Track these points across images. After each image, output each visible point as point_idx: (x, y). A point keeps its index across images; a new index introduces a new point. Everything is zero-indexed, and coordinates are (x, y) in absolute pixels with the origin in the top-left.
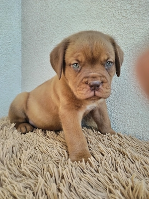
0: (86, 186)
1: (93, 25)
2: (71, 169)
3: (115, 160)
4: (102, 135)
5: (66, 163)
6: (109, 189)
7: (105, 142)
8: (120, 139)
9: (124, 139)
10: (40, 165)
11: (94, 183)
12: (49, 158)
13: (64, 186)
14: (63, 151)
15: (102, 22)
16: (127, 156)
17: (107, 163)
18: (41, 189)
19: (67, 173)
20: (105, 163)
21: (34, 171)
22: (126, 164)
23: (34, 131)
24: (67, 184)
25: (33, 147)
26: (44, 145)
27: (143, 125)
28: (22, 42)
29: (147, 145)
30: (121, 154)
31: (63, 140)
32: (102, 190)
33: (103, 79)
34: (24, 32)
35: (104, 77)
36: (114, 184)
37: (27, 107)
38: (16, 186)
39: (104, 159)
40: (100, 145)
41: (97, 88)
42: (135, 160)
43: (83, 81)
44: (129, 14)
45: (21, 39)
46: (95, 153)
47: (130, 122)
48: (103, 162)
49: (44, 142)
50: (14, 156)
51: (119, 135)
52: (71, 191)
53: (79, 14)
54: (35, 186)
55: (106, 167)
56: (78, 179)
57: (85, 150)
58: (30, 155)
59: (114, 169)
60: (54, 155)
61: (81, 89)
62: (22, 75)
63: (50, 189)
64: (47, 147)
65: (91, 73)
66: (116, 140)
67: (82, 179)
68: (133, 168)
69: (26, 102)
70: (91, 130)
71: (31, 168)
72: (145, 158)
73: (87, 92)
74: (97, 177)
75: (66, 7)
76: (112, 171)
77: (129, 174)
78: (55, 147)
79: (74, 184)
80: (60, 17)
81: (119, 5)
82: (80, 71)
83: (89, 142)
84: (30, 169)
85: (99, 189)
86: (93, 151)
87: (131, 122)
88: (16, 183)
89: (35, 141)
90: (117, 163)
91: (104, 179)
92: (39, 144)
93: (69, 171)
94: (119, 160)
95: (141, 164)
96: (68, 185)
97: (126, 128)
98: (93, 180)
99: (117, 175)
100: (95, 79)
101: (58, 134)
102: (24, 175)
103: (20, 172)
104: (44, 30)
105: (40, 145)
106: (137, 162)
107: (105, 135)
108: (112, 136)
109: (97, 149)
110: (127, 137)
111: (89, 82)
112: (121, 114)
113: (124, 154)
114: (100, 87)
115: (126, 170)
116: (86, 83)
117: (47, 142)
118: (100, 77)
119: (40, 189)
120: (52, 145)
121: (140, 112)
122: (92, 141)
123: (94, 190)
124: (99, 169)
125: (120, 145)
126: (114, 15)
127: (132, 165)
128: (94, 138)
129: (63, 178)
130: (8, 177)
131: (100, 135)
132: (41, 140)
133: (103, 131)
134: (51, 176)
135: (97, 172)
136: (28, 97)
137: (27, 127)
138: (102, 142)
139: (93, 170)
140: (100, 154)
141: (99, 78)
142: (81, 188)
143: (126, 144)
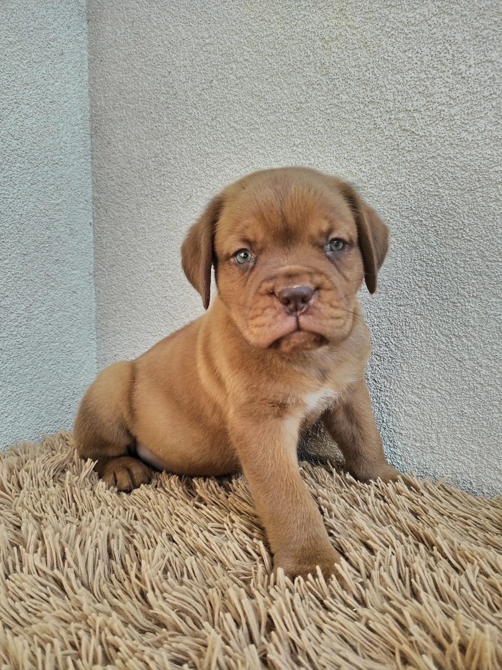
0: (337, 646)
1: (315, 151)
2: (292, 601)
3: (407, 564)
4: (359, 484)
5: (270, 583)
6: (401, 652)
7: (370, 506)
8: (413, 496)
9: (426, 494)
10: (197, 591)
11: (360, 639)
12: (218, 568)
13: (277, 649)
14: (254, 546)
15: (341, 144)
16: (440, 550)
17: (385, 576)
18: (218, 662)
19: (282, 614)
20: (381, 577)
21: (187, 612)
22: (440, 576)
23: (154, 482)
24: (286, 643)
25: (164, 534)
26: (195, 526)
27: (476, 448)
28: (94, 198)
29: (492, 512)
30: (421, 546)
31: (249, 508)
32: (381, 657)
33: (318, 279)
34: (100, 167)
35: (320, 273)
36: (412, 638)
37: (132, 411)
38: (152, 659)
39: (376, 564)
40: (360, 519)
41: (301, 305)
42: (463, 563)
43: (262, 290)
44: (421, 123)
45: (90, 190)
46: (348, 545)
47: (439, 439)
48: (375, 574)
49: (194, 516)
50: (117, 566)
51: (409, 484)
52: (299, 663)
53: (272, 118)
54: (201, 655)
55: (385, 586)
56: (313, 628)
57: (318, 536)
58: (163, 563)
59: (408, 593)
60: (231, 558)
61: (259, 312)
62: (98, 301)
63: (243, 663)
64: (206, 533)
65: (283, 266)
66: (402, 500)
67: (325, 627)
68: (461, 586)
69: (130, 396)
70: (324, 471)
71: (177, 602)
72: (491, 554)
73: (275, 317)
74: (364, 620)
75: (231, 98)
76: (403, 600)
77: (450, 606)
78: (228, 532)
79: (304, 642)
80: (212, 127)
81: (390, 97)
82: (253, 268)
83: (325, 510)
84: (174, 607)
85: (374, 655)
86: (342, 539)
87: (443, 440)
88: (148, 650)
89: (166, 515)
90: (413, 574)
91: (386, 624)
92: (180, 523)
93: (286, 605)
94: (419, 564)
95: (482, 572)
96: (287, 648)
97: (428, 457)
98: (355, 630)
99: (420, 611)
100: (296, 280)
101: (228, 490)
102: (161, 624)
103: (149, 617)
104: (162, 164)
105: (185, 527)
106: (469, 567)
107: (369, 483)
108: (390, 488)
109: (351, 531)
110: (434, 489)
111: (278, 290)
112: (410, 416)
113: (430, 545)
114: (312, 302)
115: (440, 595)
116: (271, 293)
117: (201, 516)
118: (310, 274)
119: (214, 664)
120: (217, 524)
121: (467, 410)
122: (334, 506)
123: (361, 658)
124: (368, 595)
125: (415, 514)
126: (376, 127)
127: (455, 578)
128: (337, 496)
129: (271, 626)
130: (120, 633)
131: (351, 483)
132: (182, 510)
133: (362, 473)
134: (238, 625)
135: (363, 603)
136: (133, 379)
137: (134, 472)
138: (363, 507)
139: (351, 600)
140: (364, 550)
141: (307, 278)
142: (324, 654)
143: (432, 512)
